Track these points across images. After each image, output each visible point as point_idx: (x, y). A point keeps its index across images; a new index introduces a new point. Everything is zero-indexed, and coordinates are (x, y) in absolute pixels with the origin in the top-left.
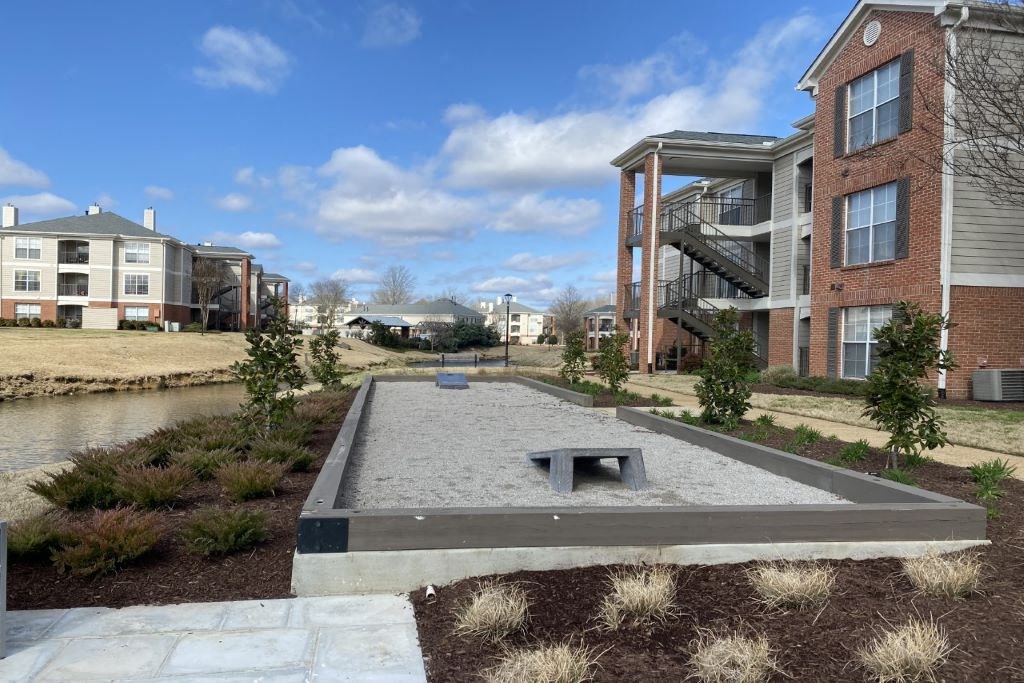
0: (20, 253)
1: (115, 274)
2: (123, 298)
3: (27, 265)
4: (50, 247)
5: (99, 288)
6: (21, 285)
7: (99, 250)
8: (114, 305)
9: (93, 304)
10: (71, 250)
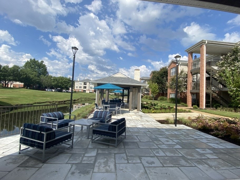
0: (80, 84)
1: (89, 86)
2: (90, 89)
3: (80, 85)
4: (83, 83)
5: (87, 88)
6: (80, 88)
7: (88, 84)
8: (89, 90)
9: (87, 90)
10: (85, 84)
